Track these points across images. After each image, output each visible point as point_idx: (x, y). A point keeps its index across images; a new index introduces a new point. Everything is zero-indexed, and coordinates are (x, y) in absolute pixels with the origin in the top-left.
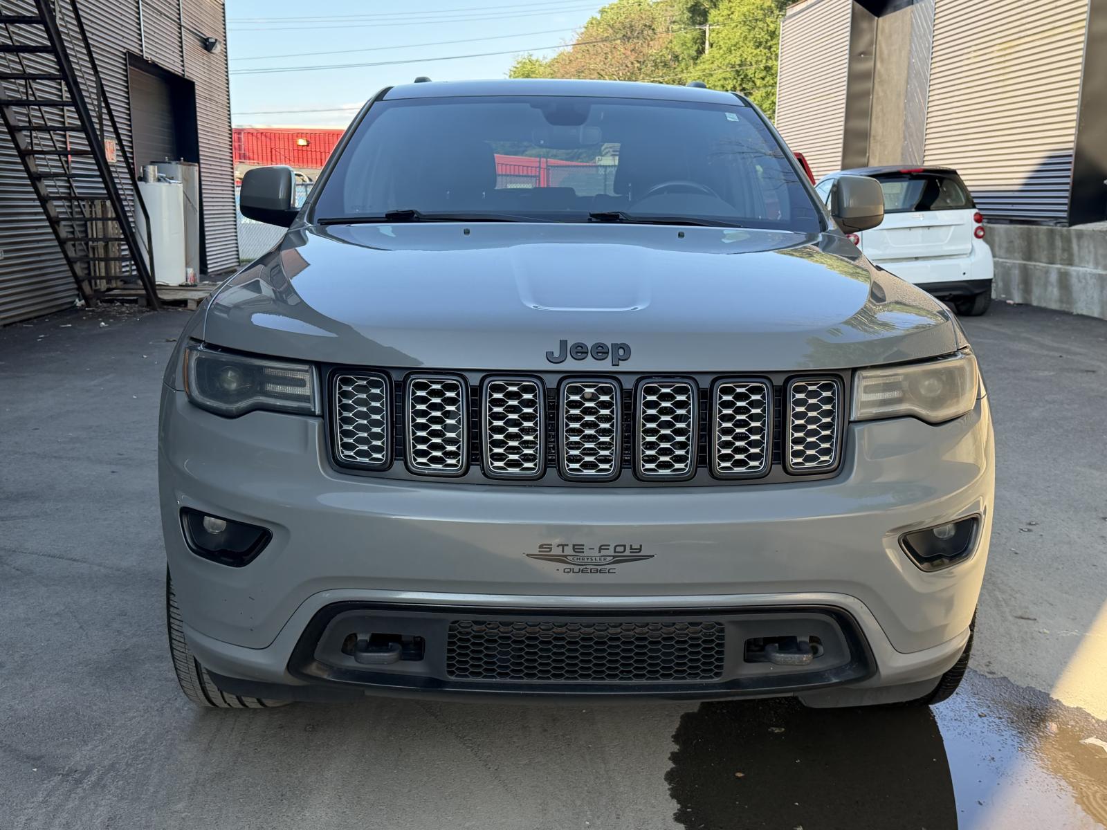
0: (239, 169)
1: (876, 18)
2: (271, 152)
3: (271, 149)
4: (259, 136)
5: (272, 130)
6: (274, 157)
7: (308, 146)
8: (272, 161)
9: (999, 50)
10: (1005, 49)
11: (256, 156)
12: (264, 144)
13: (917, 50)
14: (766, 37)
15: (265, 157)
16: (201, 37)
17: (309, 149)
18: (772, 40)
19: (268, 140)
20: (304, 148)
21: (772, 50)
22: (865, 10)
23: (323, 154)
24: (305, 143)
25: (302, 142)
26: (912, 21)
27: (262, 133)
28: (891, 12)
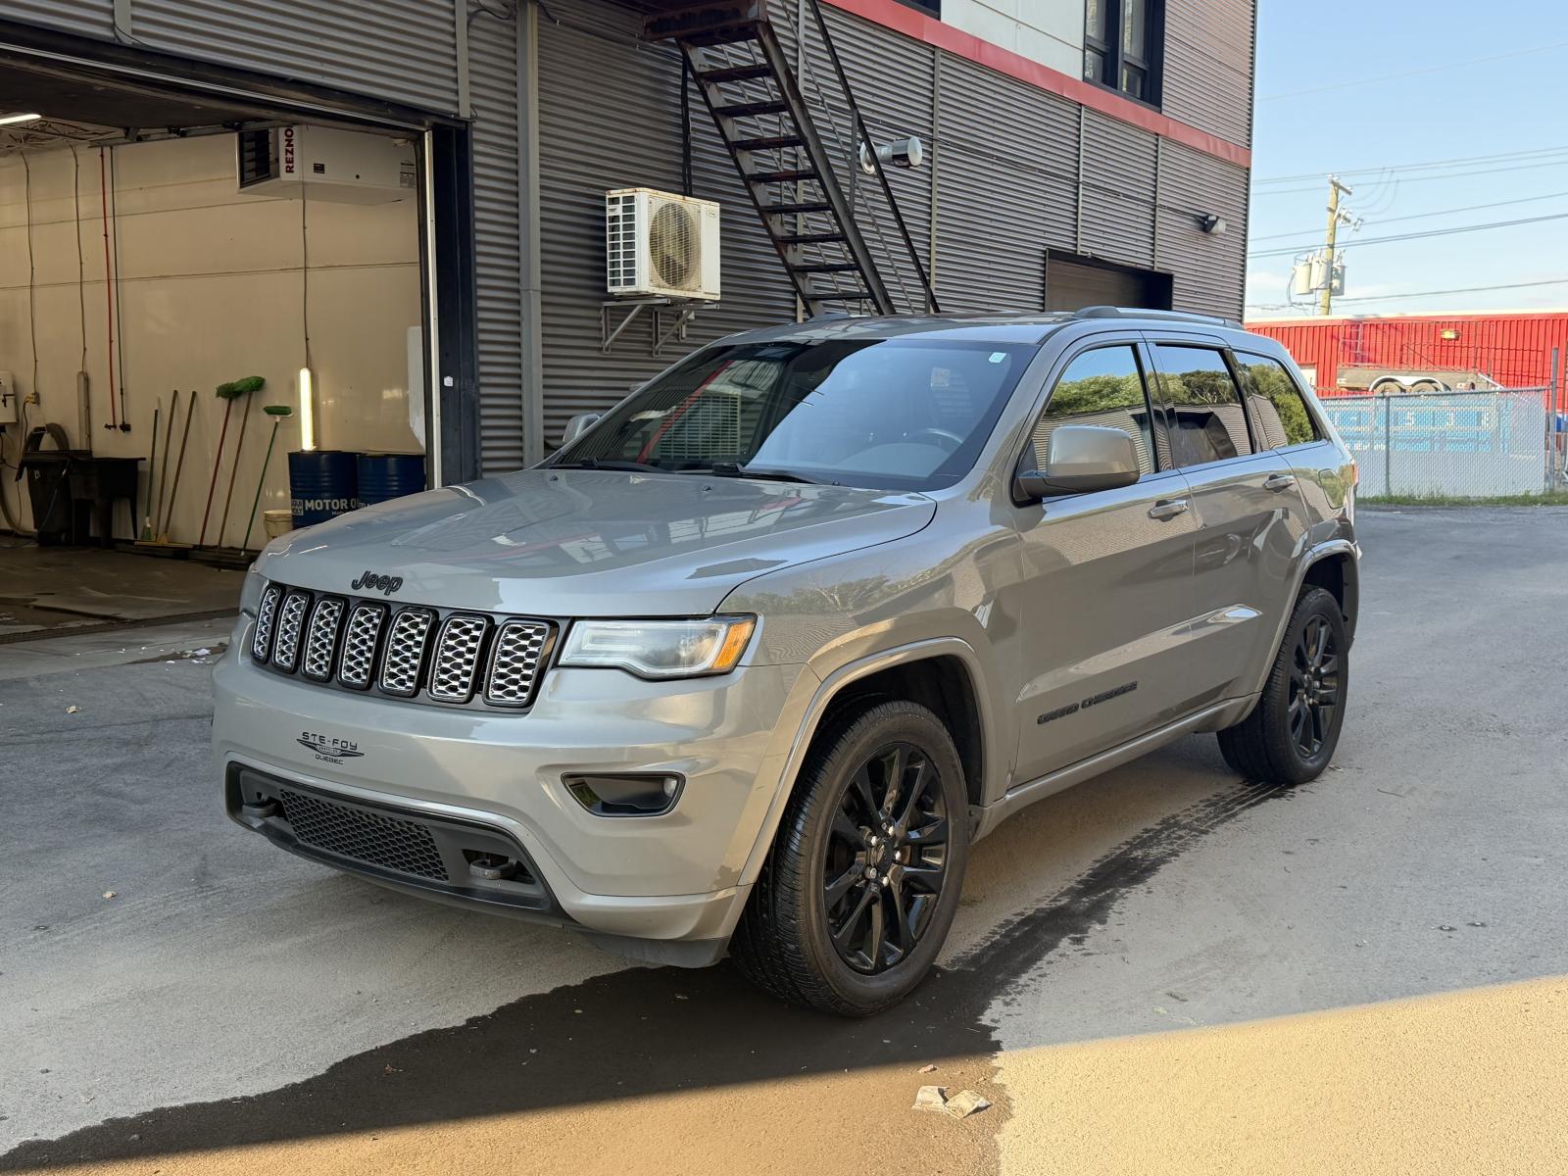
0: (1345, 376)
2: (1402, 350)
3: (1402, 346)
4: (1387, 329)
5: (1406, 319)
6: (1405, 357)
7: (1457, 339)
8: (1401, 363)
11: (1378, 358)
12: (1392, 340)
15: (1392, 357)
16: (1194, 216)
17: (1458, 343)
19: (1399, 334)
20: (1451, 343)
23: (1479, 349)
24: (1453, 336)
25: (1449, 335)
27: (1390, 325)
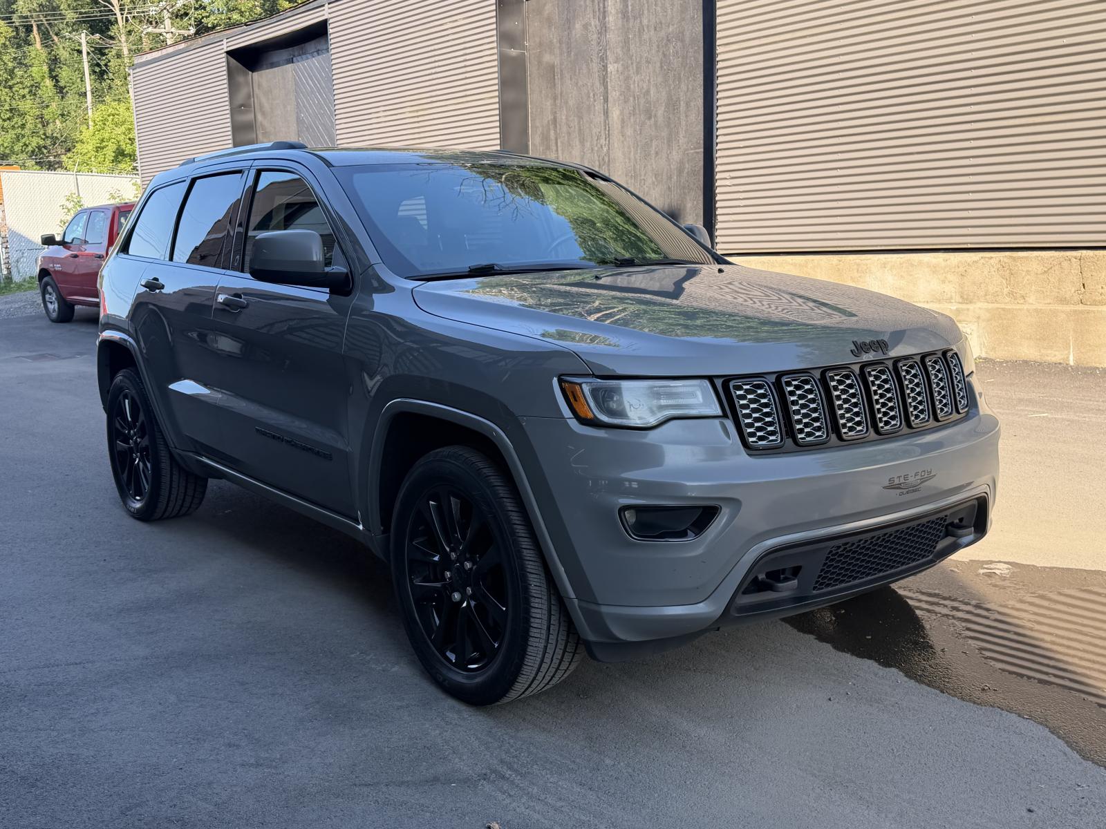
1: (250, 73)
9: (410, 112)
10: (417, 111)
13: (305, 106)
14: (5, 75)
18: (12, 78)
21: (14, 89)
22: (239, 64)
26: (295, 79)
28: (267, 69)
